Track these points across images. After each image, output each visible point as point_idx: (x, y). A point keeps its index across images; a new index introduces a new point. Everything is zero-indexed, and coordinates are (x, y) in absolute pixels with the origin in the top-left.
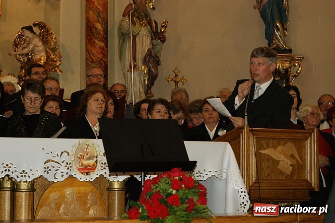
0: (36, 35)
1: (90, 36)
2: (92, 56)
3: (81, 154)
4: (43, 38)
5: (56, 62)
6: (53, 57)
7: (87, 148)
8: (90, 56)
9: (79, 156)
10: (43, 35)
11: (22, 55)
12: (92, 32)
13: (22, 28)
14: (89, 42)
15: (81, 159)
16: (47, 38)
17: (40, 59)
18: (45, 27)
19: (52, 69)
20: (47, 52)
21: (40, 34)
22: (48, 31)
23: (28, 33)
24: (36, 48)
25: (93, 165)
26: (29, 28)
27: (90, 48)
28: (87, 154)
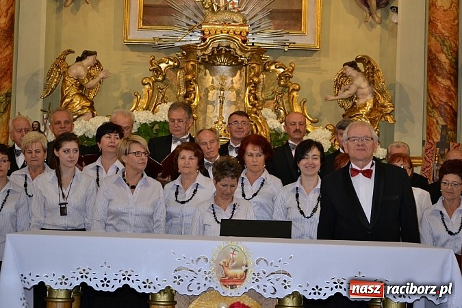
0: (360, 73)
1: (430, 72)
2: (433, 99)
3: (225, 260)
4: (368, 77)
5: (386, 107)
6: (383, 101)
7: (233, 254)
8: (431, 99)
9: (222, 263)
10: (368, 73)
11: (346, 99)
12: (433, 67)
13: (344, 65)
14: (430, 80)
15: (225, 268)
16: (373, 77)
17: (365, 105)
18: (369, 62)
19: (381, 118)
20: (375, 95)
21: (365, 71)
22: (373, 67)
23: (350, 71)
24: (359, 90)
25: (241, 276)
26: (353, 65)
27: (431, 88)
28: (233, 261)
